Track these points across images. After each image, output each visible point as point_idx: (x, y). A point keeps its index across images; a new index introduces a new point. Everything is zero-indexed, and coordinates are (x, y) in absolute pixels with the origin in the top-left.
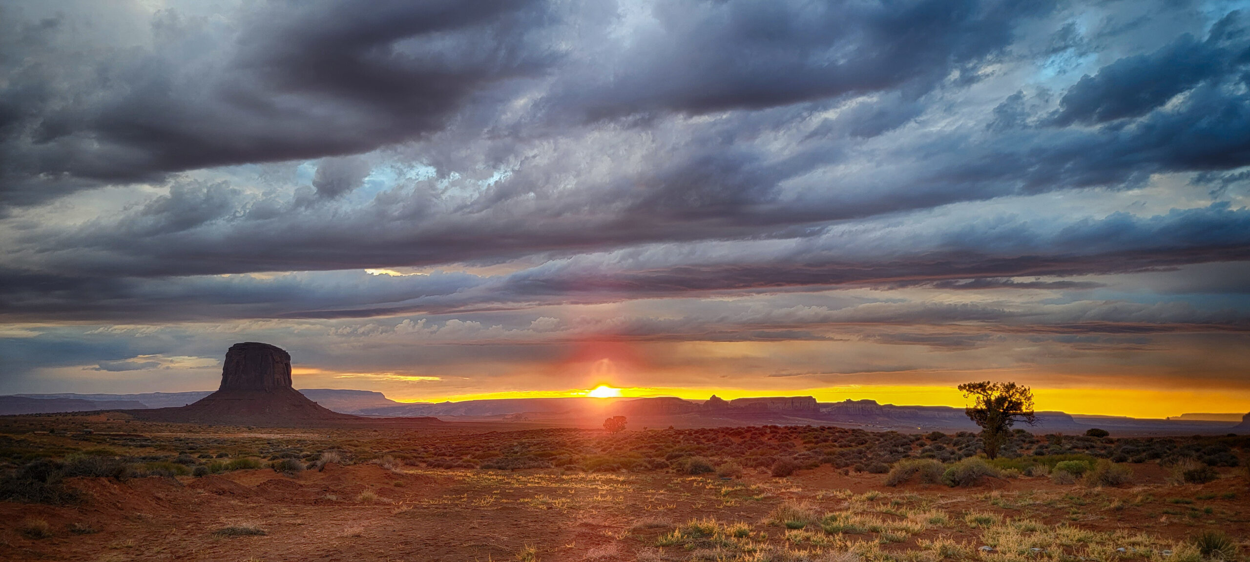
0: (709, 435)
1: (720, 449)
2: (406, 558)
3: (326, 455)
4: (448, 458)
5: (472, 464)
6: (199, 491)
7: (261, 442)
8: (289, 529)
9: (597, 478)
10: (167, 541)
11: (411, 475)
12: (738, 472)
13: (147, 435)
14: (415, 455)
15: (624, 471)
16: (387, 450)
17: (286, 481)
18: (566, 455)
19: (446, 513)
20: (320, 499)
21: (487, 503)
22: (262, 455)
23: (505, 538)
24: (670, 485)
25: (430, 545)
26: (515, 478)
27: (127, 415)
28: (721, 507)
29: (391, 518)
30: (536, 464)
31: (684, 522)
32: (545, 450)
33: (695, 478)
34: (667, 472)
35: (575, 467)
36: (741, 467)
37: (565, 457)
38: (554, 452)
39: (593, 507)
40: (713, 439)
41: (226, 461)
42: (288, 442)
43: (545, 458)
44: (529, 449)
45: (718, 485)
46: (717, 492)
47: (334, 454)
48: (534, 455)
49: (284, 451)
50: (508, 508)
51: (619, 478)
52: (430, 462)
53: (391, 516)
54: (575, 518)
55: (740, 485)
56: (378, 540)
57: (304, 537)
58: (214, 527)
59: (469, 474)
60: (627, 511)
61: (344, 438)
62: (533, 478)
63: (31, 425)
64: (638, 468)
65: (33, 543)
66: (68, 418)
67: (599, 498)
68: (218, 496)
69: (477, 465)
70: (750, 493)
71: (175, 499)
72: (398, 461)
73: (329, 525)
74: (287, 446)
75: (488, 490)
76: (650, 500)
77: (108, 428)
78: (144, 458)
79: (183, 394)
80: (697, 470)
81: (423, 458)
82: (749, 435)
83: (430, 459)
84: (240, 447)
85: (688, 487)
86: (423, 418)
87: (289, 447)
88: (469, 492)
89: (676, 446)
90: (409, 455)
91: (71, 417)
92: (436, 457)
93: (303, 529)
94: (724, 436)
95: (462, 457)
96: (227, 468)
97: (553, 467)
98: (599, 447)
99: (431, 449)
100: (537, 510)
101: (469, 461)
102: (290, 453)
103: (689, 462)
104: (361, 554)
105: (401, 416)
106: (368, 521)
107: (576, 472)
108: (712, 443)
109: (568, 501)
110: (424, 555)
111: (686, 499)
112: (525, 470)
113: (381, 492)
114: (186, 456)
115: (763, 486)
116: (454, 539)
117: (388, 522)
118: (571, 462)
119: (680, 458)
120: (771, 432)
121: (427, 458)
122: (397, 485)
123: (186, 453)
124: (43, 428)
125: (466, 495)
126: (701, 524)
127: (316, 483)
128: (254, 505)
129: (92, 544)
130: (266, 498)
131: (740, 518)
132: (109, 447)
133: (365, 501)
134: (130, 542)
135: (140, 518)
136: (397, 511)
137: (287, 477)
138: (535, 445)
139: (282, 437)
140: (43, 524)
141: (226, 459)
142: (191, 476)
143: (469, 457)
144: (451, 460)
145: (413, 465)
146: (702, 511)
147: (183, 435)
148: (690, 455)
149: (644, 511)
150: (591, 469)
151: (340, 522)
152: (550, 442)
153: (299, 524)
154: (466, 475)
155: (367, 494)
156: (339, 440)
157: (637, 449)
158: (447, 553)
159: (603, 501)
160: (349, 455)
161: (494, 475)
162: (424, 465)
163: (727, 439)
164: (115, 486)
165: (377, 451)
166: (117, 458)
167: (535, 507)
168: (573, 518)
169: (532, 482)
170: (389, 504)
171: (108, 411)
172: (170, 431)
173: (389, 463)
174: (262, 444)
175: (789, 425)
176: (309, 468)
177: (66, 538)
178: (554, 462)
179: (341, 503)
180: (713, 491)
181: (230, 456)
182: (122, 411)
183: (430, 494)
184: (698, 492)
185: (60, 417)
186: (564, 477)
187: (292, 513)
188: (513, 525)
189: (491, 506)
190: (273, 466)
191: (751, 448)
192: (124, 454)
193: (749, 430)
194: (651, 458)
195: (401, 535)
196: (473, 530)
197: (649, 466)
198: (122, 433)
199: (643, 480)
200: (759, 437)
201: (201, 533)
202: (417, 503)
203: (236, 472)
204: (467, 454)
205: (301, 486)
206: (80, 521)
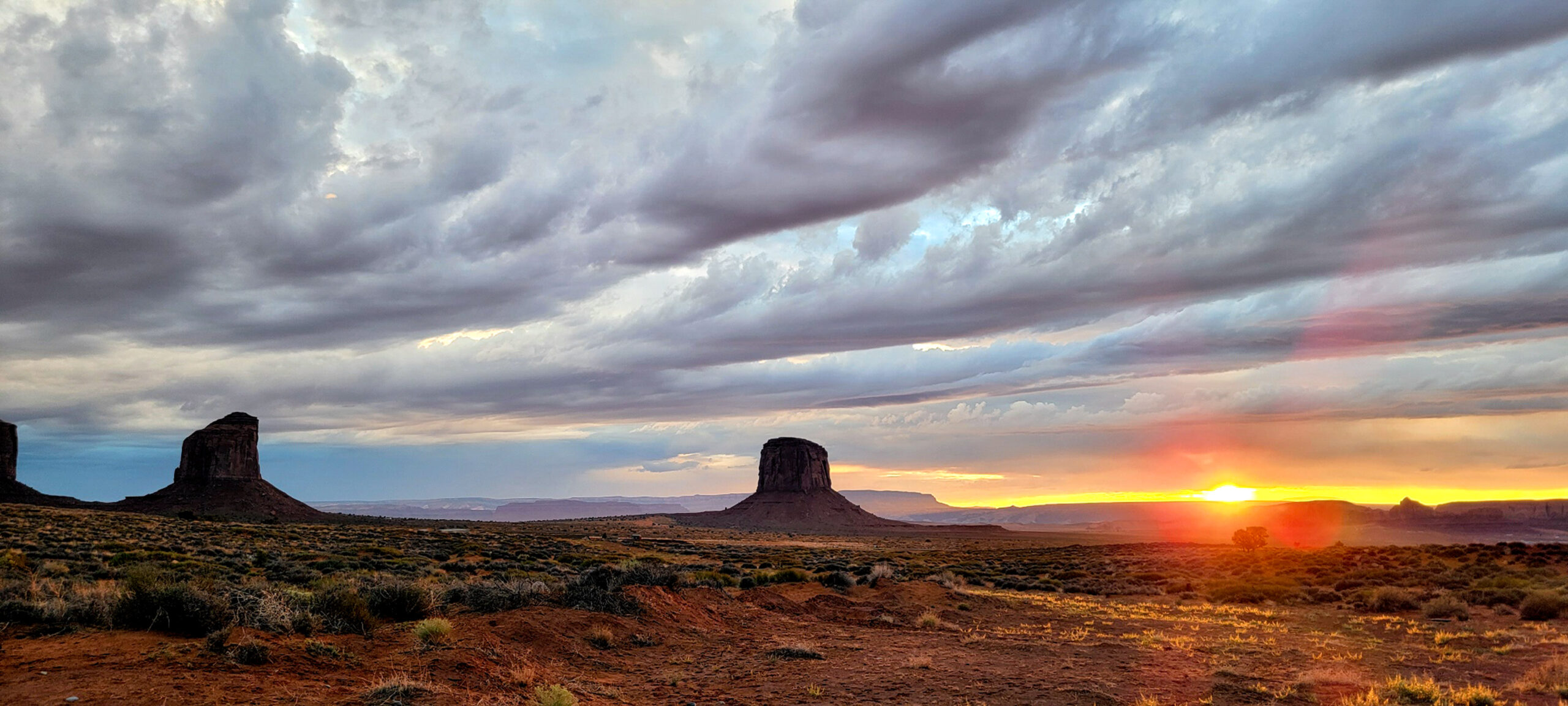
0: (1403, 555)
1: (1425, 577)
2: (987, 699)
3: (877, 567)
4: (1020, 578)
5: (1053, 586)
6: (748, 604)
7: (804, 551)
8: (846, 653)
9: (1231, 612)
10: (724, 659)
11: (978, 596)
12: (1460, 610)
13: (691, 541)
14: (979, 571)
15: (1270, 602)
16: (945, 565)
17: (836, 597)
18: (1181, 578)
19: (1029, 646)
20: (876, 620)
21: (1080, 637)
22: (806, 567)
23: (1113, 685)
24: (1346, 625)
25: (1014, 685)
26: (1112, 607)
27: (670, 520)
28: (1439, 661)
29: (962, 648)
30: (1139, 589)
31: (1379, 680)
32: (1149, 571)
33: (1388, 617)
34: (1340, 608)
35: (1196, 595)
36: (1465, 604)
37: (1180, 581)
38: (1163, 574)
39: (1231, 651)
40: (1412, 562)
41: (771, 573)
42: (832, 552)
43: (1150, 582)
44: (1126, 569)
45: (1429, 629)
46: (1429, 640)
47: (885, 568)
48: (1135, 577)
49: (829, 562)
50: (1110, 646)
51: (1264, 613)
52: (999, 581)
53: (961, 646)
54: (1207, 664)
55: (1466, 630)
56: (951, 674)
57: (865, 665)
58: (769, 646)
59: (1049, 599)
60: (1285, 660)
61: (893, 549)
62: (1137, 608)
63: (586, 529)
64: (1292, 599)
65: (600, 653)
66: (617, 522)
67: (1238, 639)
68: (767, 612)
69: (1059, 587)
70: (1485, 644)
71: (727, 612)
72: (960, 578)
73: (890, 651)
74: (832, 556)
75: (1077, 620)
76: (1317, 645)
77: (654, 533)
78: (691, 567)
79: (722, 497)
80: (1387, 606)
81: (990, 575)
82: (1473, 557)
83: (998, 578)
84: (784, 557)
85: (1378, 630)
86: (984, 526)
87: (834, 557)
88: (1053, 622)
89: (1349, 570)
90: (971, 572)
91: (620, 521)
92: (1004, 576)
93: (863, 655)
94: (1430, 558)
95: (1037, 576)
96: (772, 580)
97: (1164, 594)
98: (1227, 569)
99: (997, 564)
100: (1151, 650)
101: (1048, 582)
102: (835, 564)
103: (1375, 594)
104: (933, 690)
105: (957, 523)
106: (934, 650)
107: (1197, 602)
108: (1410, 568)
109: (1192, 640)
110: (1009, 698)
111: (1377, 647)
112: (1125, 597)
113: (944, 615)
114: (731, 566)
115: (1507, 633)
116: (1044, 681)
117: (960, 654)
118: (1188, 588)
119: (1359, 588)
120: (1513, 553)
121: (994, 576)
122: (962, 608)
123: (730, 562)
124: (597, 533)
125: (1049, 625)
126: (1409, 685)
127: (868, 600)
128: (806, 623)
129: (654, 658)
130: (817, 616)
131: (1474, 680)
132: (658, 554)
133: (927, 625)
134: (689, 658)
135: (695, 631)
136: (967, 640)
137: (837, 592)
138: (1134, 564)
139: (825, 546)
140: (608, 633)
141: (770, 570)
142: (738, 588)
143: (1046, 577)
144: (1026, 579)
145: (977, 584)
146: (1407, 666)
147: (725, 542)
148: (1375, 584)
149: (1312, 661)
150: (1220, 598)
151: (902, 649)
152: (1156, 560)
153: (857, 649)
154: (1046, 600)
155: (928, 616)
156: (888, 550)
157: (1286, 572)
158: (1038, 697)
159: (1245, 643)
160: (901, 569)
161: (1083, 601)
162: (991, 585)
163: (1435, 561)
164: (669, 596)
165: (933, 565)
166: (666, 566)
167: (1146, 646)
168: (1205, 664)
169: (1136, 613)
170: (956, 631)
171: (653, 515)
172: (712, 538)
173: (950, 580)
174: (806, 554)
175: (1545, 542)
176: (859, 582)
177: (630, 650)
178: (1164, 587)
179: (901, 626)
180: (1421, 638)
181: (774, 567)
182: (666, 515)
183: (1003, 621)
184: (1396, 636)
185: (611, 522)
186: (1181, 608)
187: (846, 635)
188: (1120, 667)
189: (1085, 641)
190: (820, 579)
191: (1478, 576)
192: (672, 562)
193: (1473, 548)
194: (1310, 586)
195: (977, 670)
196: (1066, 670)
197: (1309, 598)
198: (667, 539)
199: (1302, 617)
200: (1492, 559)
201: (755, 652)
202: (990, 631)
203: (782, 585)
204: (1044, 573)
205: (853, 604)
206: (641, 632)
